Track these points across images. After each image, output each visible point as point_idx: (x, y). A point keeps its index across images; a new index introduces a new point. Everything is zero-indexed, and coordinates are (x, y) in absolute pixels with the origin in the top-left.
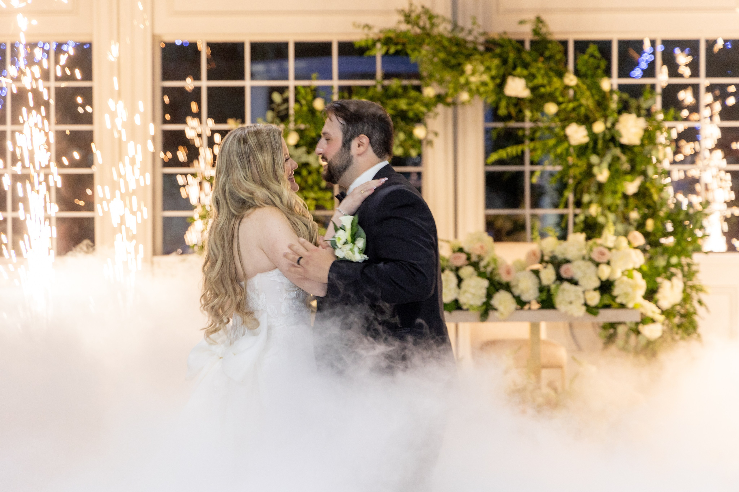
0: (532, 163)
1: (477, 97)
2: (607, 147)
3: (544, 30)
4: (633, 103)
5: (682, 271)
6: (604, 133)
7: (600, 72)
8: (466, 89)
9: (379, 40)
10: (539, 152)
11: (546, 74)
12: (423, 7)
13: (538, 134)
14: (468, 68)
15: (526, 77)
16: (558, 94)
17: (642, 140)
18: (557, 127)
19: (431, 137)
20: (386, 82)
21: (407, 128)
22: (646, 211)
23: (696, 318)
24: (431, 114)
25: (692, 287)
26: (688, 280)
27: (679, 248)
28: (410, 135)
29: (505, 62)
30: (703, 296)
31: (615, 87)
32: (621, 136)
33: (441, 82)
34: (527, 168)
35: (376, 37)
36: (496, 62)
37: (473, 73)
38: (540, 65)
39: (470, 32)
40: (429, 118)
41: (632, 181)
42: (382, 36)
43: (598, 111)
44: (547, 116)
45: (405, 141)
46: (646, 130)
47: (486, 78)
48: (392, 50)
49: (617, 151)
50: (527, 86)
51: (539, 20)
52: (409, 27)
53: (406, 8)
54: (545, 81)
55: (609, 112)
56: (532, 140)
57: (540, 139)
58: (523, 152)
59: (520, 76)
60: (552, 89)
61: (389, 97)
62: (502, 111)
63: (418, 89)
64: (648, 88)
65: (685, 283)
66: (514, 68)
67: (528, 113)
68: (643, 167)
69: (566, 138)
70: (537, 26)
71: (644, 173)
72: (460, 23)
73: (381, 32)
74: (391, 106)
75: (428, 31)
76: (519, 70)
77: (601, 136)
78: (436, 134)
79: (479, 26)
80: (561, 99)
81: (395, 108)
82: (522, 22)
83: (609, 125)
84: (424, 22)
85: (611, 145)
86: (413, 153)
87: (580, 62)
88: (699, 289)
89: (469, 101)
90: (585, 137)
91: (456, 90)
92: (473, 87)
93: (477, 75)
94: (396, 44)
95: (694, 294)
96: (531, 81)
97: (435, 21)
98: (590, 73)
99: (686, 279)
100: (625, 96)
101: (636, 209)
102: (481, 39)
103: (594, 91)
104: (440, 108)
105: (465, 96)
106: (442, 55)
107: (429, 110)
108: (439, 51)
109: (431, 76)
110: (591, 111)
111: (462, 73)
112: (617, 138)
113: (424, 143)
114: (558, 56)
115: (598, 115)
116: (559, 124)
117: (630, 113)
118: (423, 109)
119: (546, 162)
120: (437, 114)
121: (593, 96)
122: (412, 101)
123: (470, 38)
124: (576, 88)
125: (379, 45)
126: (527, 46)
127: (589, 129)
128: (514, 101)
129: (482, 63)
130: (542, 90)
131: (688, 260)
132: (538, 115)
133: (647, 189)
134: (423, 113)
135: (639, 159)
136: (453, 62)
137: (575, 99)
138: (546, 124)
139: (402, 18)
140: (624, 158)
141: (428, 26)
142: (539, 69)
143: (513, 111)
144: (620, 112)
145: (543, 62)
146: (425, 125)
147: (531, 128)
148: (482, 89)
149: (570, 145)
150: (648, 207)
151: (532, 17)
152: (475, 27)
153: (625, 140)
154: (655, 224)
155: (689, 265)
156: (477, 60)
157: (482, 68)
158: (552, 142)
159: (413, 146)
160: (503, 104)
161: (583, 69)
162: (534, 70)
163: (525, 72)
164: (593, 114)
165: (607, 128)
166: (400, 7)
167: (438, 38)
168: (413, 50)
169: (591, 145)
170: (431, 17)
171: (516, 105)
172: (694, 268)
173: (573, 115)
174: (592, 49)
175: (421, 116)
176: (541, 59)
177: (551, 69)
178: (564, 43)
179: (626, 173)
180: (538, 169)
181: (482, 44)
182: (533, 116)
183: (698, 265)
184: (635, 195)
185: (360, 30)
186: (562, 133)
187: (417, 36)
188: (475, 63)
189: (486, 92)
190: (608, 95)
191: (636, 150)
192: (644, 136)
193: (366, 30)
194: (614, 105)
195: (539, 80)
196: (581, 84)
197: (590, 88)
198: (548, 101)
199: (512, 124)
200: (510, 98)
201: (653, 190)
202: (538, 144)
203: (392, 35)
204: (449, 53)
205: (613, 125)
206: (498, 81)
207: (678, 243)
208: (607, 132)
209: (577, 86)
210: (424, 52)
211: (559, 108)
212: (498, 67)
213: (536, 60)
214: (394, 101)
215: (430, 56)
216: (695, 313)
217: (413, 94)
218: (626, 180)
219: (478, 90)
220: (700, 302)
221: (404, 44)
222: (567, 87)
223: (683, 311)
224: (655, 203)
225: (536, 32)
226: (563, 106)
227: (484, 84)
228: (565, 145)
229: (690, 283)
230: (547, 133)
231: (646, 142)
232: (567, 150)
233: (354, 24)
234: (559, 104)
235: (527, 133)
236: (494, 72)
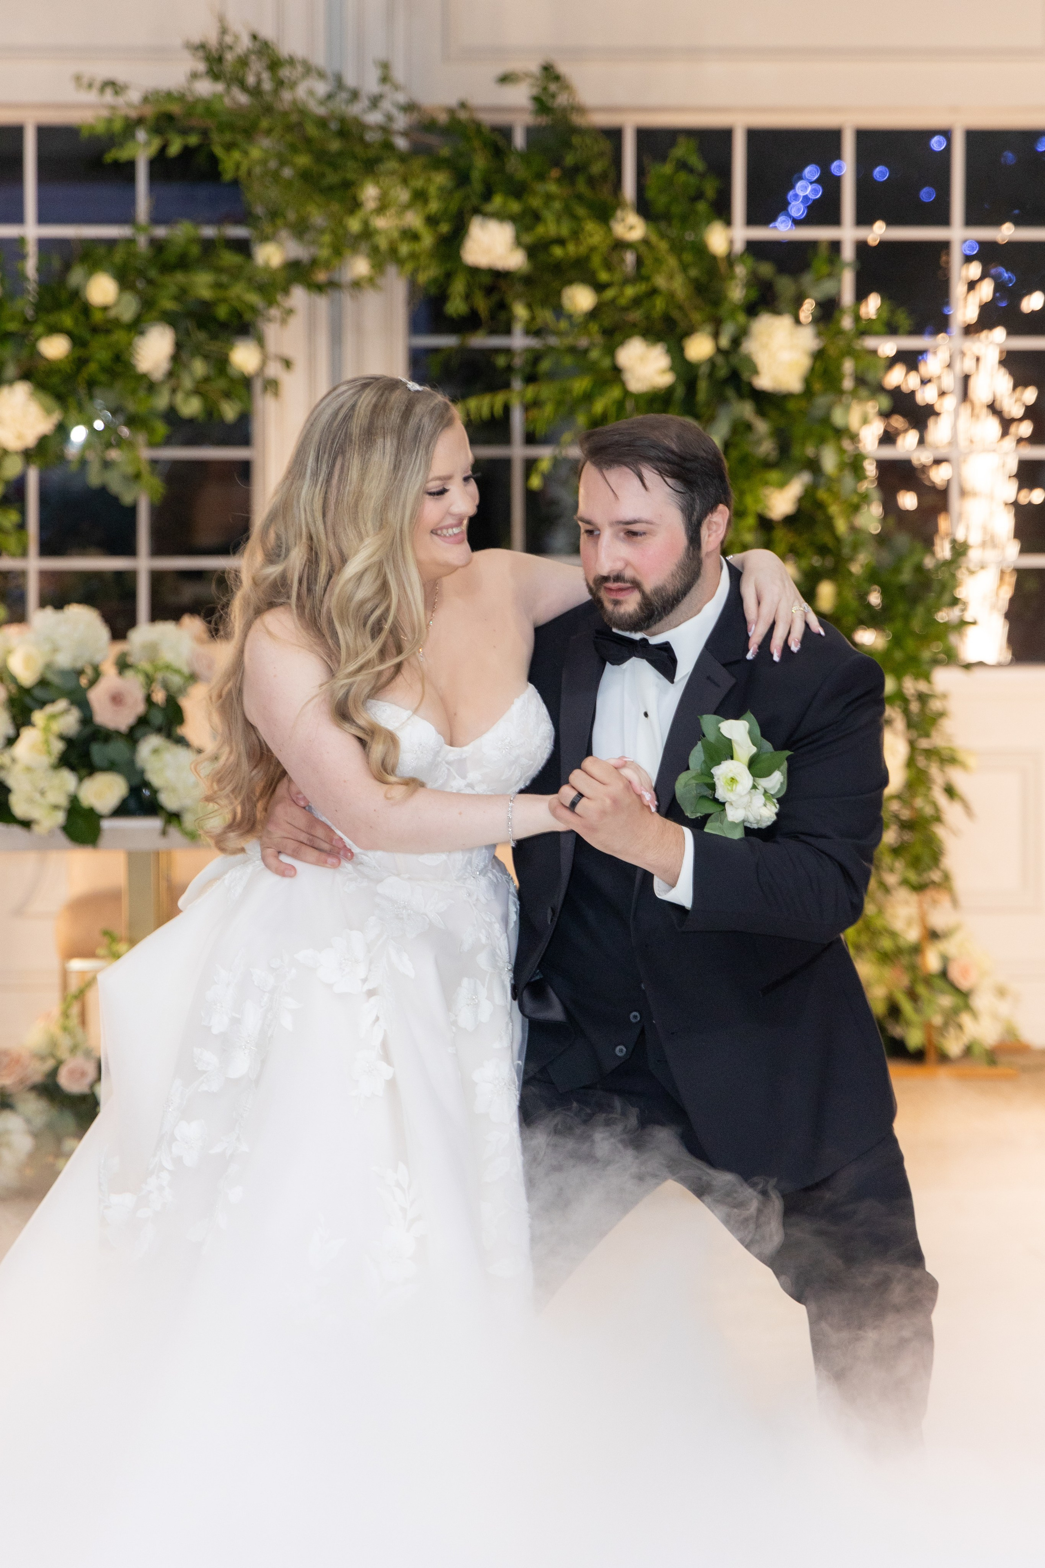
0: (531, 439)
1: (392, 270)
2: (719, 399)
3: (562, 100)
4: (785, 286)
5: (906, 712)
6: (711, 362)
7: (702, 207)
8: (364, 246)
9: (140, 121)
10: (548, 410)
11: (568, 212)
12: (255, 37)
13: (545, 365)
14: (370, 193)
15: (513, 219)
16: (596, 261)
17: (808, 381)
18: (593, 345)
19: (274, 370)
20: (161, 232)
21: (213, 347)
22: (816, 561)
23: (940, 831)
24: (274, 312)
25: (930, 753)
26: (920, 736)
27: (898, 655)
28: (221, 364)
29: (462, 178)
30: (957, 776)
31: (739, 247)
32: (755, 371)
33: (301, 230)
34: (518, 451)
35: (133, 114)
36: (441, 179)
37: (381, 209)
38: (552, 188)
39: (375, 102)
40: (269, 320)
41: (782, 485)
42: (149, 111)
43: (696, 308)
44: (570, 317)
45: (207, 379)
46: (819, 356)
47: (414, 220)
48: (174, 149)
49: (746, 410)
50: (518, 242)
51: (549, 73)
52: (219, 87)
53: (212, 38)
54: (565, 230)
55: (724, 310)
56: (531, 378)
57: (551, 376)
58: (507, 409)
59: (500, 216)
60: (583, 250)
61: (167, 268)
62: (456, 306)
63: (243, 247)
64: (823, 252)
65: (912, 744)
66: (487, 196)
67: (520, 311)
68: (810, 451)
69: (617, 372)
70: (545, 89)
71: (814, 466)
72: (350, 80)
73: (146, 100)
74: (173, 290)
75: (268, 98)
76: (498, 201)
77: (704, 370)
78: (287, 364)
79: (397, 88)
80: (604, 276)
81: (182, 294)
82: (505, 79)
83: (725, 342)
84: (258, 76)
85: (730, 393)
86: (229, 411)
87: (652, 181)
88: (947, 759)
89: (371, 281)
90: (664, 372)
91: (338, 251)
92: (383, 243)
93: (392, 211)
94: (184, 132)
95: (934, 770)
96: (529, 228)
97: (285, 72)
98: (676, 209)
99: (914, 734)
100: (766, 269)
101: (791, 554)
102: (401, 122)
103: (688, 257)
104: (298, 296)
105: (360, 266)
106: (303, 160)
107: (271, 302)
108: (294, 149)
109: (274, 214)
110: (680, 308)
111: (355, 205)
112: (745, 376)
113: (258, 386)
114: (597, 168)
115: (696, 317)
116: (598, 339)
117: (776, 312)
118: (253, 298)
119: (567, 437)
120: (290, 312)
121: (684, 268)
122: (224, 279)
123: (374, 118)
124: (643, 249)
125: (141, 135)
126: (519, 140)
127: (677, 352)
128: (486, 280)
129: (405, 181)
130: (558, 251)
131: (922, 686)
132: (546, 316)
133: (820, 506)
134: (253, 309)
135: (798, 430)
136: (332, 178)
137: (640, 274)
138: (568, 341)
139: (201, 67)
140: (762, 427)
141: (267, 86)
142: (549, 198)
143: (482, 305)
144: (752, 309)
145: (559, 181)
146: (261, 342)
147: (528, 350)
148: (404, 249)
149: (626, 393)
150: (823, 550)
151: (533, 66)
152: (386, 89)
153: (764, 382)
154: (839, 594)
155: (923, 698)
156: (393, 173)
157: (404, 195)
158: (580, 385)
159: (227, 395)
160: (458, 287)
161: (660, 201)
162: (535, 202)
163: (515, 207)
164: (686, 315)
165: (719, 350)
166: (196, 39)
167: (294, 118)
168: (229, 147)
169: (680, 392)
170: (274, 64)
171: (490, 290)
172: (935, 705)
173: (636, 315)
174: (681, 150)
175: (248, 316)
176: (555, 173)
177: (580, 198)
178: (614, 135)
179: (767, 465)
180: (545, 454)
181: (405, 134)
182: (533, 318)
183: (944, 696)
184: (789, 520)
185: (92, 97)
186: (606, 363)
187: (239, 111)
188: (386, 181)
189: (413, 256)
190: (723, 267)
191: (791, 406)
192: (812, 370)
193: (109, 97)
194: (737, 293)
195: (550, 227)
196: (654, 239)
197: (677, 248)
198: (570, 282)
199: (480, 341)
200: (474, 271)
201: (834, 509)
202: (546, 391)
203: (175, 108)
204: (321, 156)
205: (736, 342)
206: (445, 228)
207: (896, 641)
208: (720, 360)
209: (645, 241)
210: (255, 153)
211: (599, 297)
212: (445, 194)
213: (541, 177)
214: (180, 277)
215: (273, 164)
216: (938, 818)
217: (230, 258)
218: (766, 483)
219: (393, 251)
220: (950, 791)
221: (205, 133)
222: (620, 245)
223: (906, 814)
224: (838, 540)
225: (541, 104)
226: (610, 294)
227: (412, 236)
228: (615, 393)
229: (924, 743)
230: (568, 361)
231: (817, 386)
232: (620, 405)
233: (78, 79)
234: (599, 288)
235: (518, 362)
236: (434, 206)
